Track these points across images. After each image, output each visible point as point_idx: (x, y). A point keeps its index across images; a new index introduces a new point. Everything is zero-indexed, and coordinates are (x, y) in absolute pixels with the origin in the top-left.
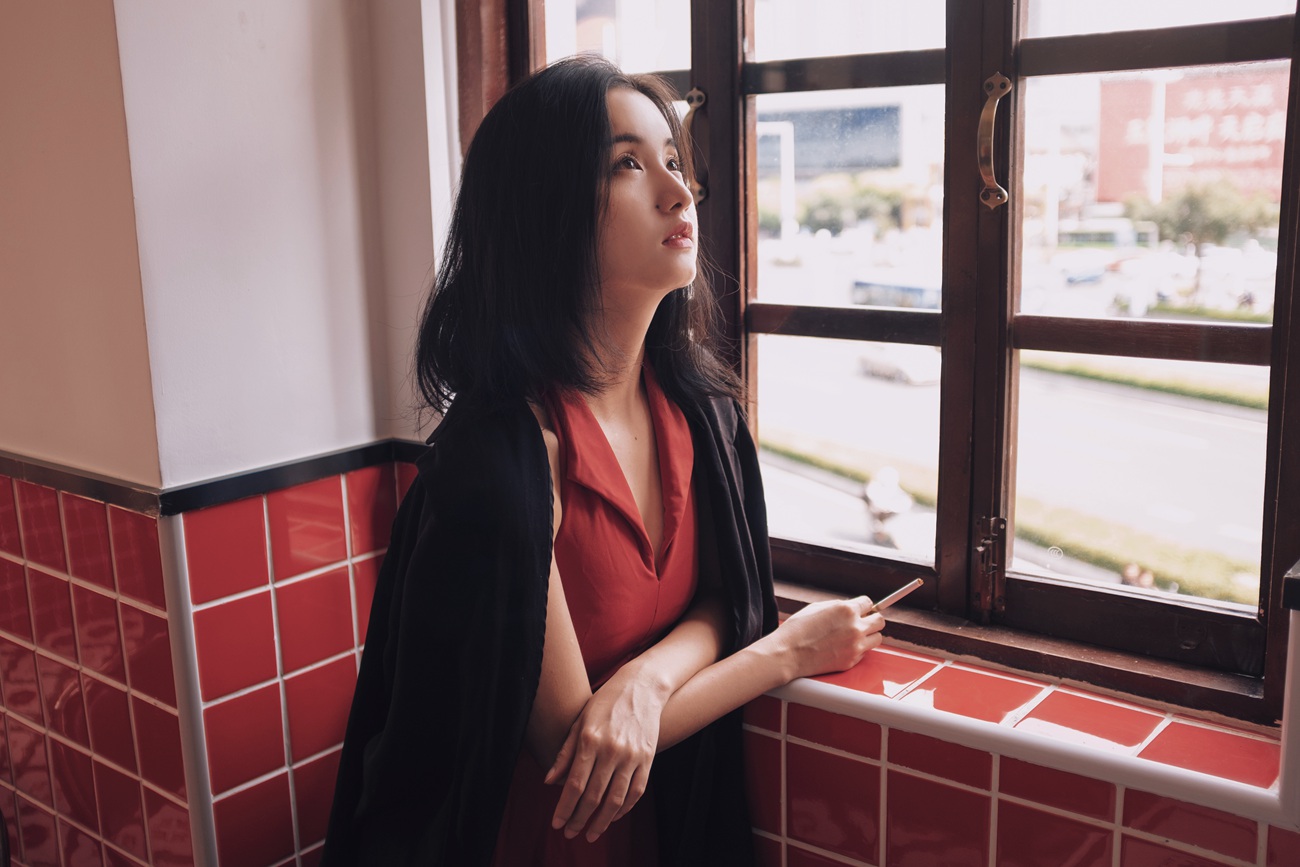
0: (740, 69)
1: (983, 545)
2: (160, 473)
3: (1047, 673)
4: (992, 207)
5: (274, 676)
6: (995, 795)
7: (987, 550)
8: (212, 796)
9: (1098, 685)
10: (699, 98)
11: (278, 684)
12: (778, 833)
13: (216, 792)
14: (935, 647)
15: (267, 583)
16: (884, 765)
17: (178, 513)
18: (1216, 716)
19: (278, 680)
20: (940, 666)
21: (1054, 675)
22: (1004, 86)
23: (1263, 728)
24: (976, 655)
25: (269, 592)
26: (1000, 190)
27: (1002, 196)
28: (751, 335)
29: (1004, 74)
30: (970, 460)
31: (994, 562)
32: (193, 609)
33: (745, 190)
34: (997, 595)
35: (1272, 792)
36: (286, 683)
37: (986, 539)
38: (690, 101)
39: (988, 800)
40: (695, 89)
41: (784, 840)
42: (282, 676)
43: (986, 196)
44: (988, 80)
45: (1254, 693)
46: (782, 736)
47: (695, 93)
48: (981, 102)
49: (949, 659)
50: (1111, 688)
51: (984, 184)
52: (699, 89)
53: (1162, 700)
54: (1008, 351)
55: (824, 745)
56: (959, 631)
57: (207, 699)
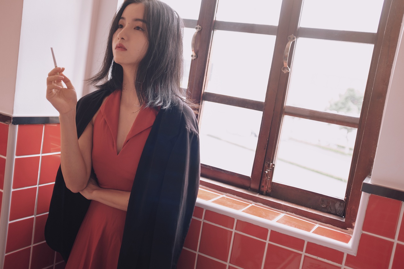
0: (214, 22)
1: (267, 171)
2: (13, 110)
3: (283, 210)
4: (285, 73)
5: (36, 184)
6: (267, 242)
7: (268, 173)
8: (9, 221)
9: (297, 215)
10: (200, 28)
11: (37, 187)
12: (196, 251)
13: (10, 220)
14: (249, 200)
15: (40, 154)
16: (234, 231)
17: (17, 124)
18: (331, 226)
19: (37, 186)
20: (251, 205)
21: (285, 211)
22: (294, 38)
23: (343, 230)
24: (262, 203)
25: (40, 156)
26: (288, 68)
27: (288, 70)
28: (203, 101)
29: (294, 35)
30: (266, 146)
31: (269, 177)
32: (16, 157)
33: (209, 57)
34: (269, 187)
35: (349, 245)
36: (39, 187)
37: (268, 169)
38: (196, 28)
39: (265, 243)
40: (198, 25)
41: (197, 253)
42: (38, 185)
43: (284, 69)
44: (289, 36)
45: (342, 220)
46: (202, 220)
47: (198, 26)
48: (287, 42)
49: (253, 203)
50: (301, 216)
51: (284, 65)
52: (200, 25)
53: (315, 220)
54: (283, 115)
55: (216, 224)
56: (257, 196)
57: (14, 188)
